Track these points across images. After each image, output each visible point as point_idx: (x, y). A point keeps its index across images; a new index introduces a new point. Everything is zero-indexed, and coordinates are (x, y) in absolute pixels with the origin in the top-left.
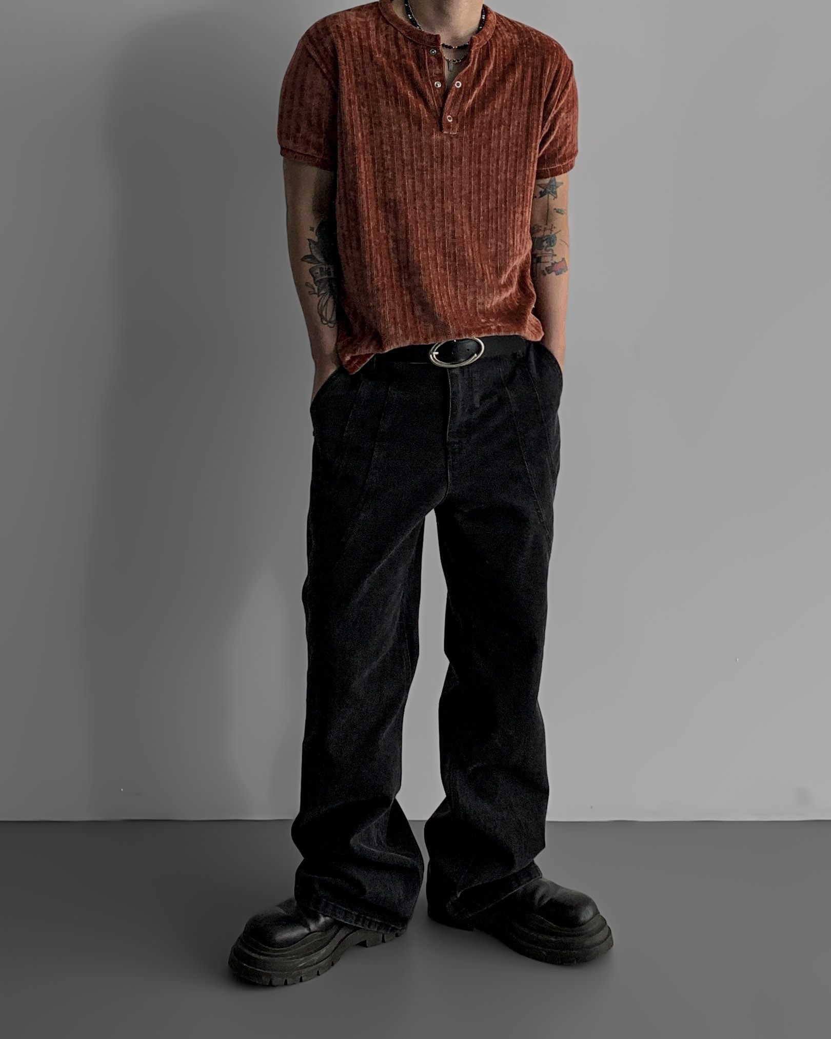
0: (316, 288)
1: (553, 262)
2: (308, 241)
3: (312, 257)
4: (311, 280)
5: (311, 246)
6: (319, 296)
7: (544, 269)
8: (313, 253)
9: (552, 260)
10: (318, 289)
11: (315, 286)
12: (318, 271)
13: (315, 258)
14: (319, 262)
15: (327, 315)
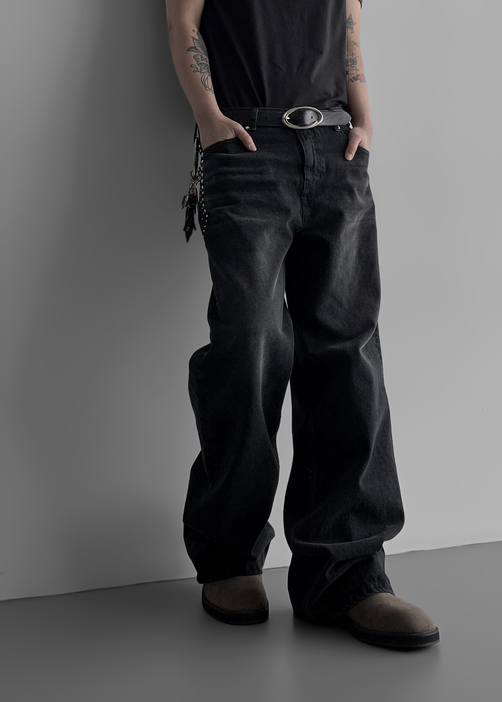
0: (199, 68)
1: (358, 74)
2: (192, 38)
3: (195, 47)
4: (195, 63)
5: (194, 41)
6: (201, 73)
7: (352, 78)
8: (196, 45)
9: (356, 73)
10: (200, 69)
11: (197, 66)
12: (200, 57)
13: (197, 49)
14: (201, 52)
15: (209, 85)
